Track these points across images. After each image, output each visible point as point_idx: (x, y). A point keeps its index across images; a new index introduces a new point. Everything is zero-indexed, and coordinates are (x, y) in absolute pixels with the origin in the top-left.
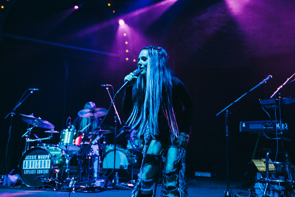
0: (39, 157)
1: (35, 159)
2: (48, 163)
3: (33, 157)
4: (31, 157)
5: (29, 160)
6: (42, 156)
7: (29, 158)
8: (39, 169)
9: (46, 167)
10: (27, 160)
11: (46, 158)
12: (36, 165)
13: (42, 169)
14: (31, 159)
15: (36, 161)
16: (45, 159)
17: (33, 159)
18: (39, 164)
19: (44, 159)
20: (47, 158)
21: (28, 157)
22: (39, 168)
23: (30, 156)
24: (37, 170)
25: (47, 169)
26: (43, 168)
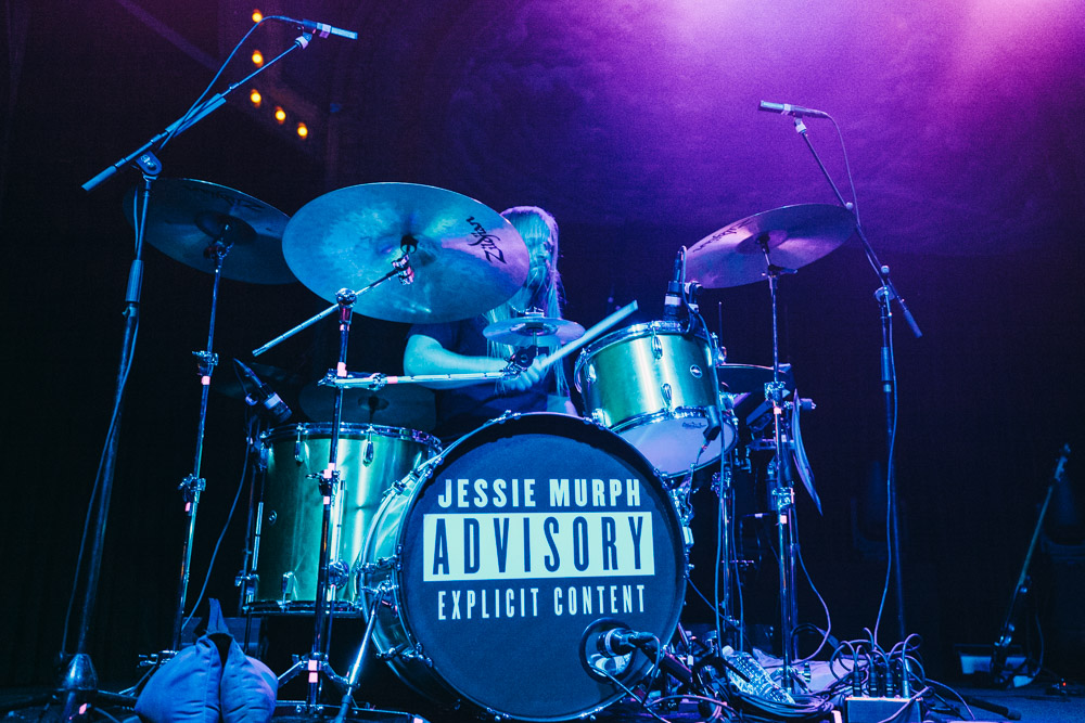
0: (558, 490)
1: (522, 508)
2: (637, 539)
3: (508, 492)
4: (490, 493)
5: (473, 509)
6: (581, 485)
7: (471, 495)
8: (565, 583)
9: (626, 568)
10: (454, 509)
11: (613, 503)
12: (540, 548)
13: (593, 582)
14: (490, 508)
15: (536, 520)
16: (608, 508)
17: (509, 508)
18: (564, 540)
19: (599, 509)
20: (622, 499)
21: (462, 493)
22: (567, 570)
23: (480, 484)
24: (546, 586)
25: (632, 581)
26: (595, 569)
